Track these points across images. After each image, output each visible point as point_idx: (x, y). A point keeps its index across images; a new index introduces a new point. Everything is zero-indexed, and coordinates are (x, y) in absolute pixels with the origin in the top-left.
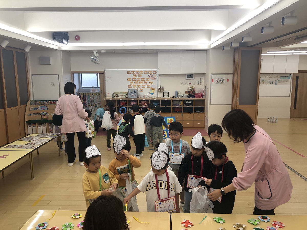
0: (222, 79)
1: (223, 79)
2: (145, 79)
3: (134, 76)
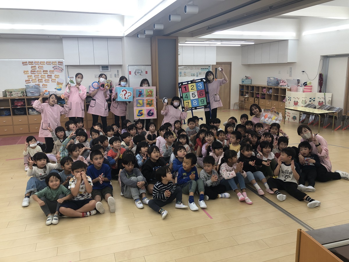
0: (140, 72)
1: (142, 71)
2: (49, 71)
3: (33, 68)
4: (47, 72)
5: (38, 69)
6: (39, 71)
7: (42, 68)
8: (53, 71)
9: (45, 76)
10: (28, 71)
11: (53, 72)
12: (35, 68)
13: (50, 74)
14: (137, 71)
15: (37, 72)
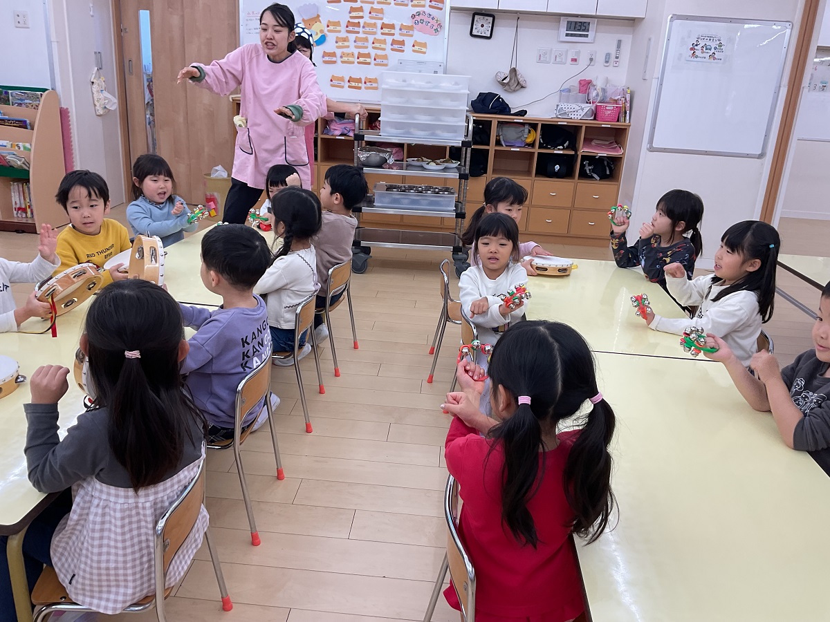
0: (713, 44)
1: (720, 44)
2: (397, 28)
3: (354, 14)
4: (393, 31)
5: (367, 19)
6: (369, 25)
7: (380, 16)
8: (411, 28)
9: (384, 42)
10: (337, 24)
11: (411, 32)
12: (361, 14)
13: (401, 38)
14: (702, 43)
15: (364, 27)
